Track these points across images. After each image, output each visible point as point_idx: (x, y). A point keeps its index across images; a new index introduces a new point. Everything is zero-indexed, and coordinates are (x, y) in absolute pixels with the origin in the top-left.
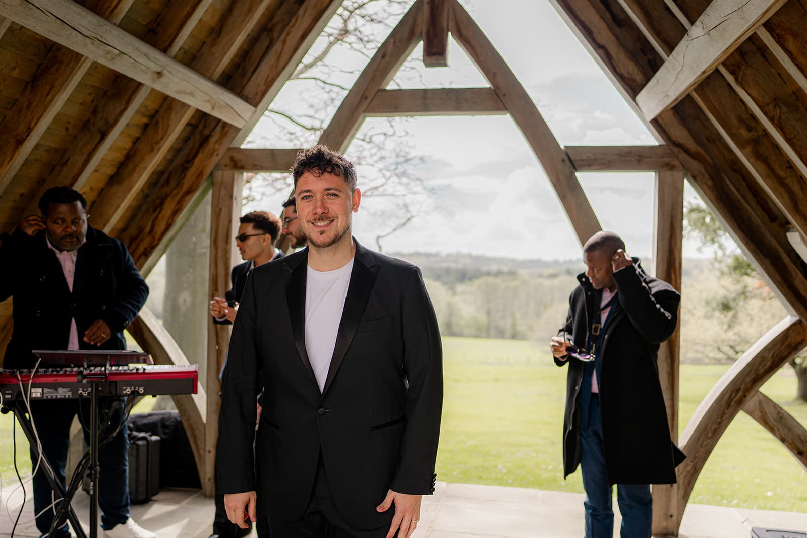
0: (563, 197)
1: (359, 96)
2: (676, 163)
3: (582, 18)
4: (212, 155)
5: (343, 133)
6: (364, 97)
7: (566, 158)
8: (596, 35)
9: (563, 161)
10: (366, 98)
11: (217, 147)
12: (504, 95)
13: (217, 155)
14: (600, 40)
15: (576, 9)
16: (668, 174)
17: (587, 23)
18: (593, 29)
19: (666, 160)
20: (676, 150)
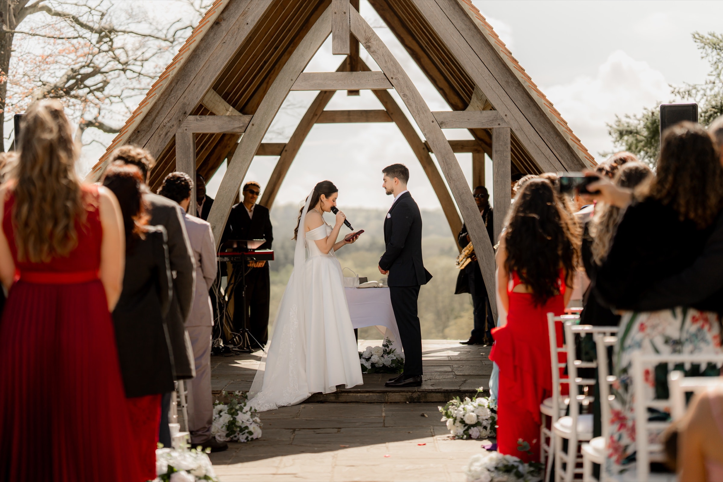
0: (425, 168)
1: (312, 115)
2: (480, 149)
3: (431, 74)
4: (226, 147)
5: (304, 135)
6: (315, 115)
7: (425, 147)
8: (438, 83)
9: (424, 148)
10: (316, 115)
11: (229, 142)
12: (392, 114)
13: (229, 147)
14: (440, 85)
15: (427, 69)
16: (477, 154)
17: (434, 76)
18: (436, 79)
19: (476, 147)
20: (480, 142)
